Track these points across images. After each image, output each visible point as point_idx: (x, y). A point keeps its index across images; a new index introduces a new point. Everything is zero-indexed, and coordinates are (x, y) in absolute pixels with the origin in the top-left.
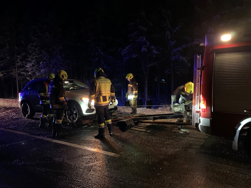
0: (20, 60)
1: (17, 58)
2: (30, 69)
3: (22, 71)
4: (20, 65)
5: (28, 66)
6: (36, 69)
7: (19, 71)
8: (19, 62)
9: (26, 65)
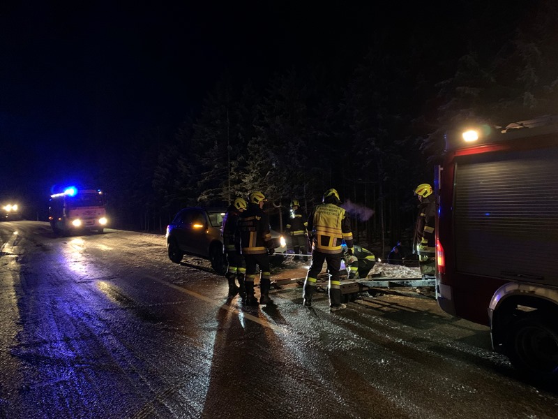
0: (235, 170)
1: (231, 166)
2: (249, 186)
3: (237, 190)
4: (234, 179)
5: (247, 179)
6: (260, 186)
7: (232, 191)
8: (233, 174)
9: (244, 178)
